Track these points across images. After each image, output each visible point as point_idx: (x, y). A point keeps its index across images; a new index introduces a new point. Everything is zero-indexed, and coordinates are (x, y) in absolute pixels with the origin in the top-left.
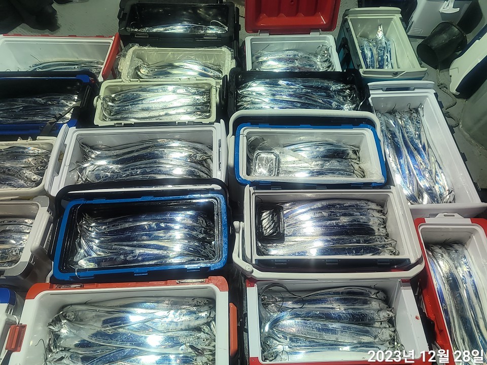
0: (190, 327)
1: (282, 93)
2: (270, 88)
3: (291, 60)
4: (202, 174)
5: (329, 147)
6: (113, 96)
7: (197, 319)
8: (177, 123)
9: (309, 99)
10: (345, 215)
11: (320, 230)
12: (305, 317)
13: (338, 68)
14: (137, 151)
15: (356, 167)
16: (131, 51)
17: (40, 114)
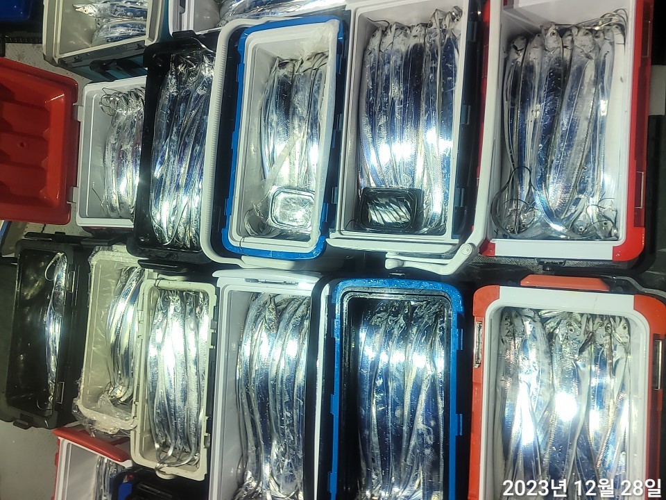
0: (548, 350)
1: (177, 173)
2: (166, 194)
3: (121, 156)
4: (299, 313)
5: (272, 106)
6: (157, 446)
7: (535, 337)
8: (212, 347)
9: (189, 131)
10: (387, 89)
11: (409, 131)
12: (546, 167)
13: (141, 81)
14: (252, 413)
15: (307, 65)
16: (86, 412)
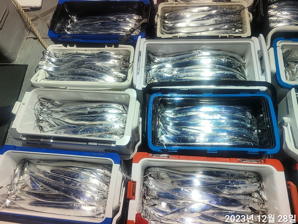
0: (246, 193)
6: (166, 15)
8: (220, 36)
17: (113, 28)
